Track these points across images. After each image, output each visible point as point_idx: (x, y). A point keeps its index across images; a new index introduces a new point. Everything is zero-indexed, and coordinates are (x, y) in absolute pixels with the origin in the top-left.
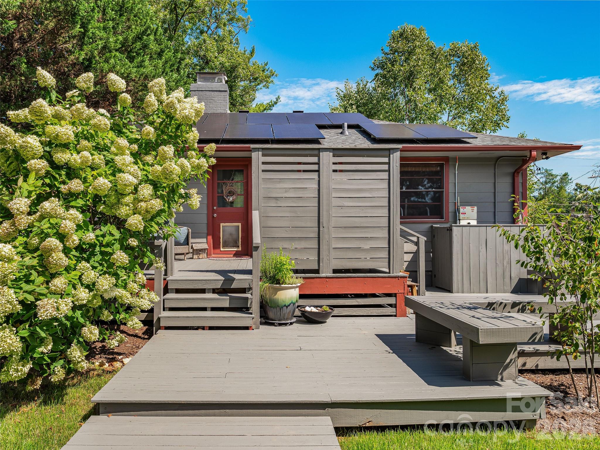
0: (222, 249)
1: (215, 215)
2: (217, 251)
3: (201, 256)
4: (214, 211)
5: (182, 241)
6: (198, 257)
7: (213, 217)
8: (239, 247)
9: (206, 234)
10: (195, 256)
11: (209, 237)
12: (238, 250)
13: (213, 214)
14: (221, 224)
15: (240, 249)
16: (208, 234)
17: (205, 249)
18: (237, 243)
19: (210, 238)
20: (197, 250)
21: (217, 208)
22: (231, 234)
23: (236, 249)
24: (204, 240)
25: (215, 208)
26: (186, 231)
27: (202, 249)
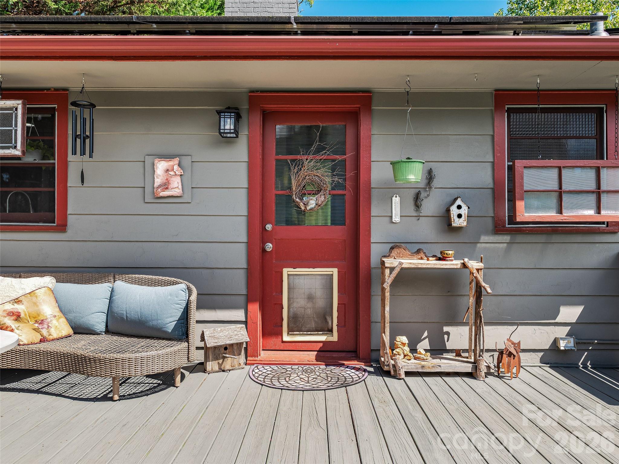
0: (286, 338)
1: (269, 247)
2: (273, 341)
3: (227, 365)
4: (265, 236)
5: (170, 327)
6: (220, 365)
7: (264, 251)
8: (331, 331)
9: (242, 300)
10: (211, 365)
11: (251, 307)
12: (331, 339)
13: (264, 242)
14: (286, 271)
15: (335, 337)
16: (249, 299)
17: (240, 345)
18: (327, 322)
19: (255, 308)
20: (215, 348)
21: (273, 228)
22: (310, 298)
23: (323, 338)
24: (239, 315)
25: (269, 227)
26: (184, 296)
27: (232, 345)
